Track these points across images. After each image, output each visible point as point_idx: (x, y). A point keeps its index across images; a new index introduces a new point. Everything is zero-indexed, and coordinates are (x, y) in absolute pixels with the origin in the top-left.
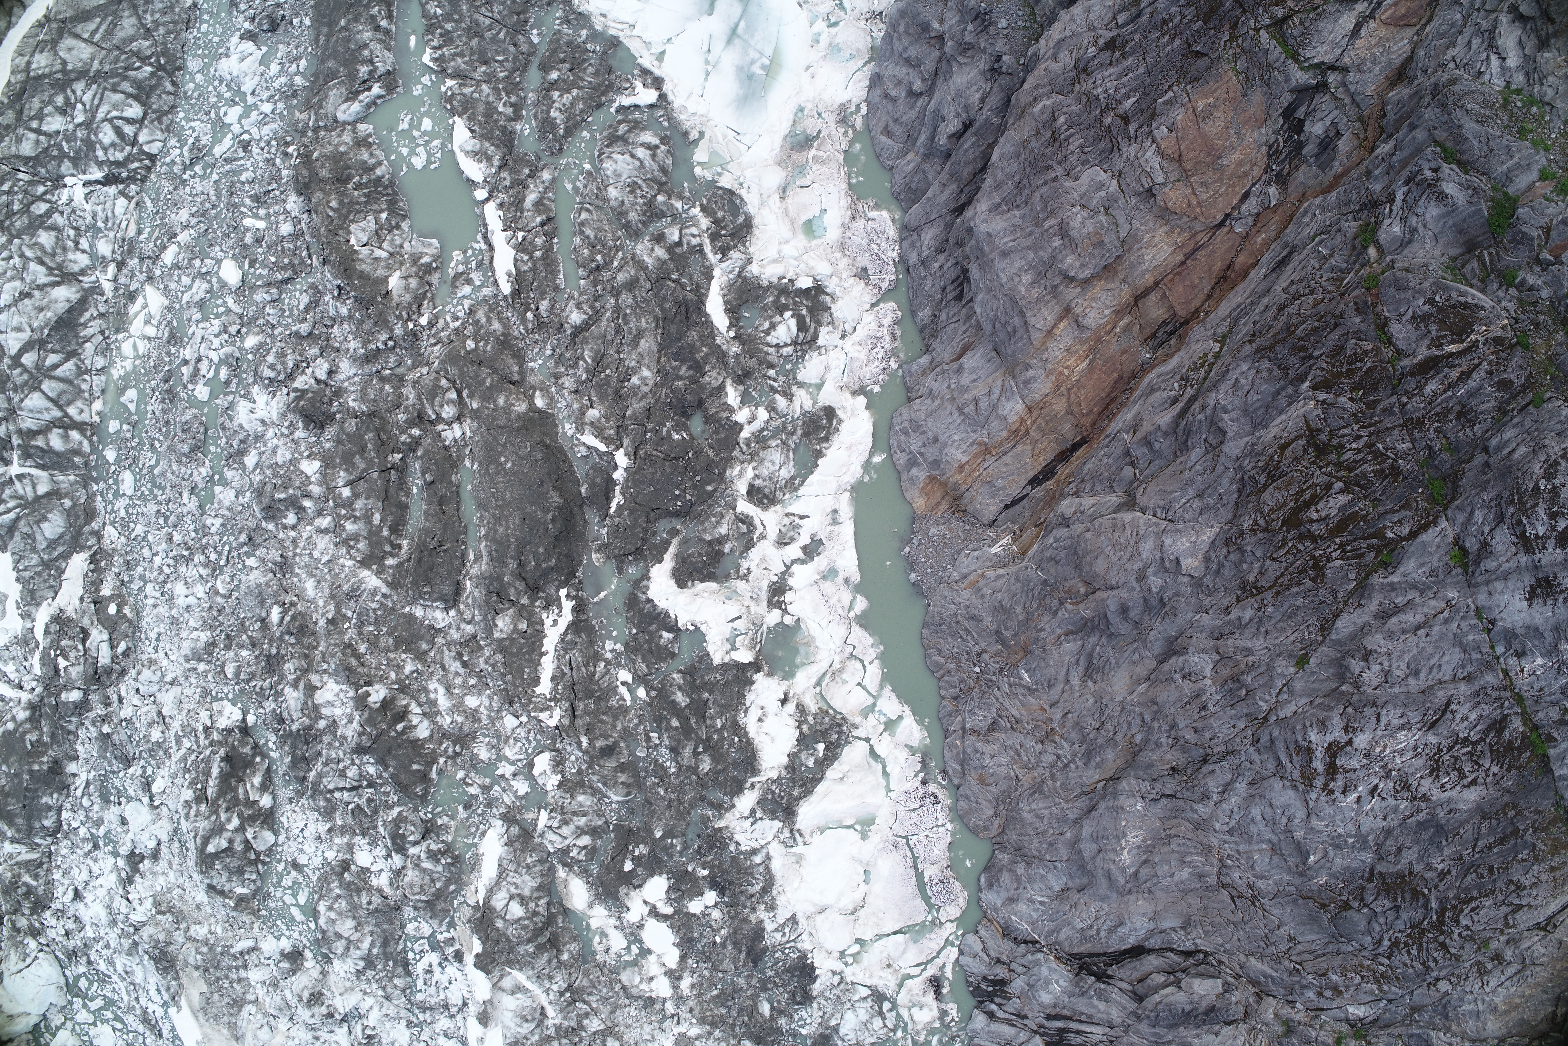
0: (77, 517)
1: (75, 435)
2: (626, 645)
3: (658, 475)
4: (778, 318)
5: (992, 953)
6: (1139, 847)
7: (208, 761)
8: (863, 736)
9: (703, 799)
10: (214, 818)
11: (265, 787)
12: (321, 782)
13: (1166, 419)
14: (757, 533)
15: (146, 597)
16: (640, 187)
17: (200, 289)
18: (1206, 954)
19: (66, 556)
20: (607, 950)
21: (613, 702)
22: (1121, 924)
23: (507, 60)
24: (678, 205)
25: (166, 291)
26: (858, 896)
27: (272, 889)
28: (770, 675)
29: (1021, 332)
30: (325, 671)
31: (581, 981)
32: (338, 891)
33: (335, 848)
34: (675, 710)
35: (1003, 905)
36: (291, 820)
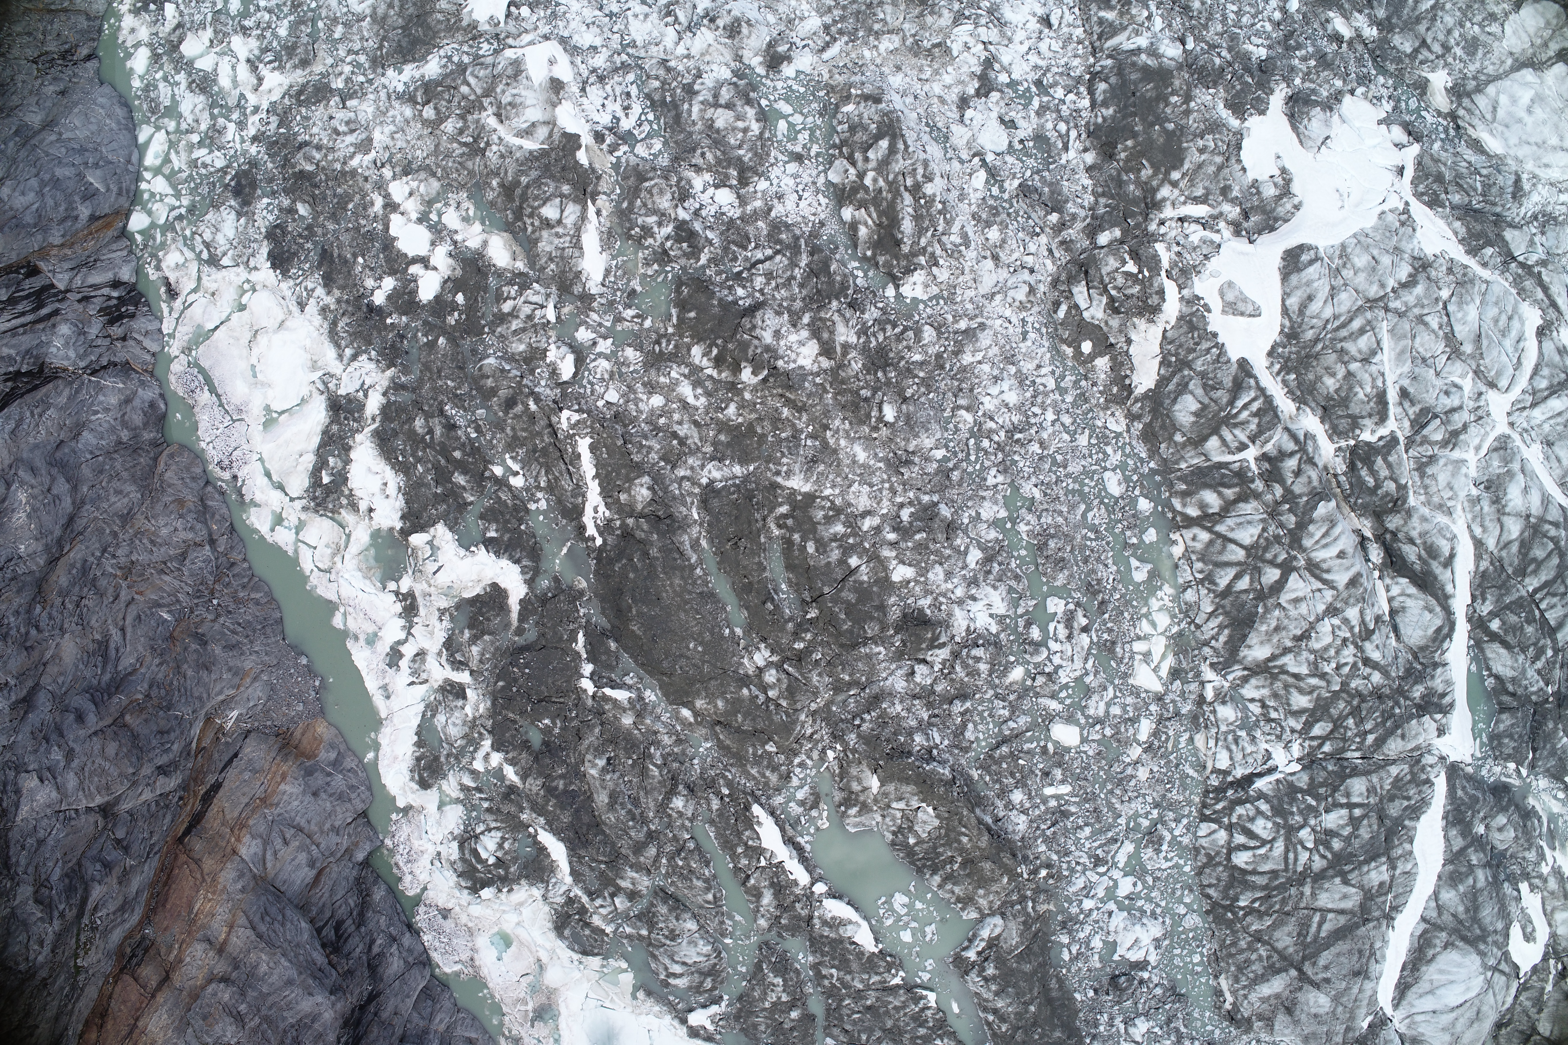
0: (1163, 427)
1: (1193, 512)
2: (527, 511)
3: (550, 681)
4: (499, 854)
5: (132, 343)
6: (13, 510)
7: (920, 231)
8: (297, 502)
9: (414, 390)
10: (891, 177)
11: (853, 227)
12: (791, 258)
13: (97, 892)
14: (444, 657)
15: (1053, 373)
16: (667, 937)
17: (1096, 707)
19: (1163, 381)
20: (459, 206)
21: (521, 452)
22: (13, 433)
23: (849, 1016)
24: (628, 930)
25: (1136, 692)
26: (255, 351)
27: (819, 122)
28: (391, 529)
29: (257, 919)
30: (818, 374)
31: (474, 164)
32: (741, 152)
33: (759, 195)
34: (462, 467)
35: (135, 393)
36: (815, 204)
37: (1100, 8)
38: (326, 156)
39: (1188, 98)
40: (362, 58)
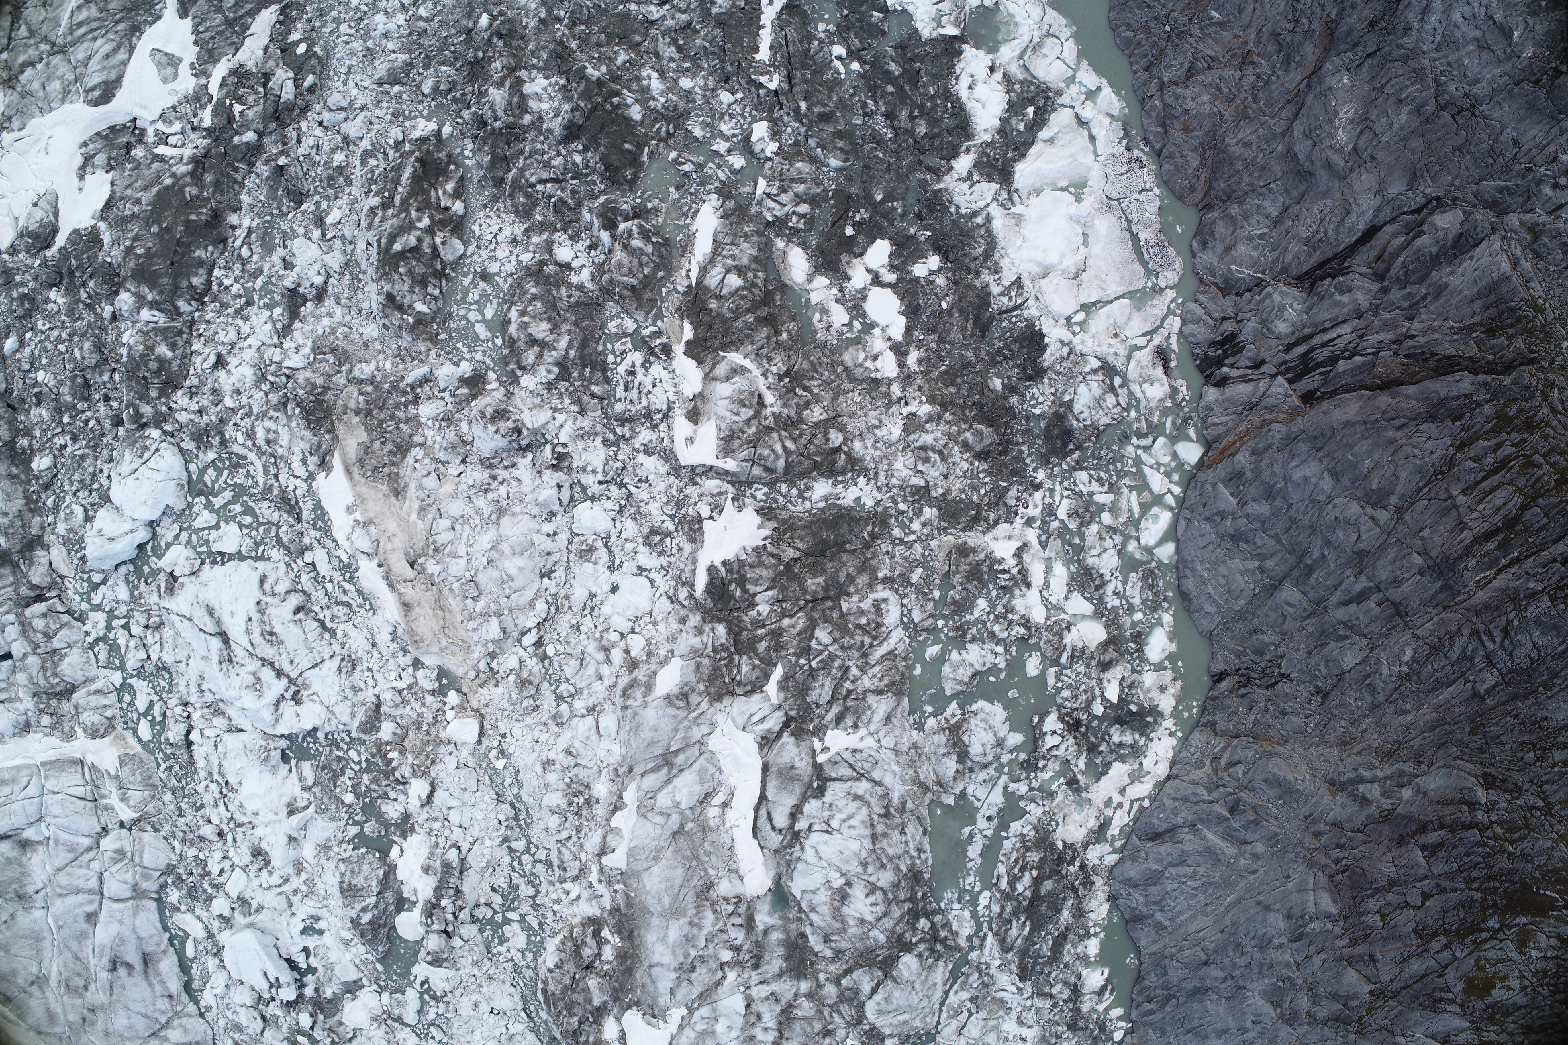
2: (838, 26)
5: (1216, 315)
6: (1352, 121)
7: (398, 169)
8: (1067, 103)
9: (920, 163)
10: (403, 215)
11: (457, 194)
12: (523, 176)
15: (338, 37)
18: (1438, 198)
19: (254, 12)
20: (829, 327)
21: (828, 76)
22: (1348, 212)
26: (1080, 257)
27: (455, 308)
30: (534, 67)
31: (802, 364)
32: (534, 290)
33: (532, 248)
34: (888, 76)
35: (1221, 259)
36: (484, 226)
37: (170, 362)
38: (959, 433)
39: (129, 250)
40: (897, 532)
